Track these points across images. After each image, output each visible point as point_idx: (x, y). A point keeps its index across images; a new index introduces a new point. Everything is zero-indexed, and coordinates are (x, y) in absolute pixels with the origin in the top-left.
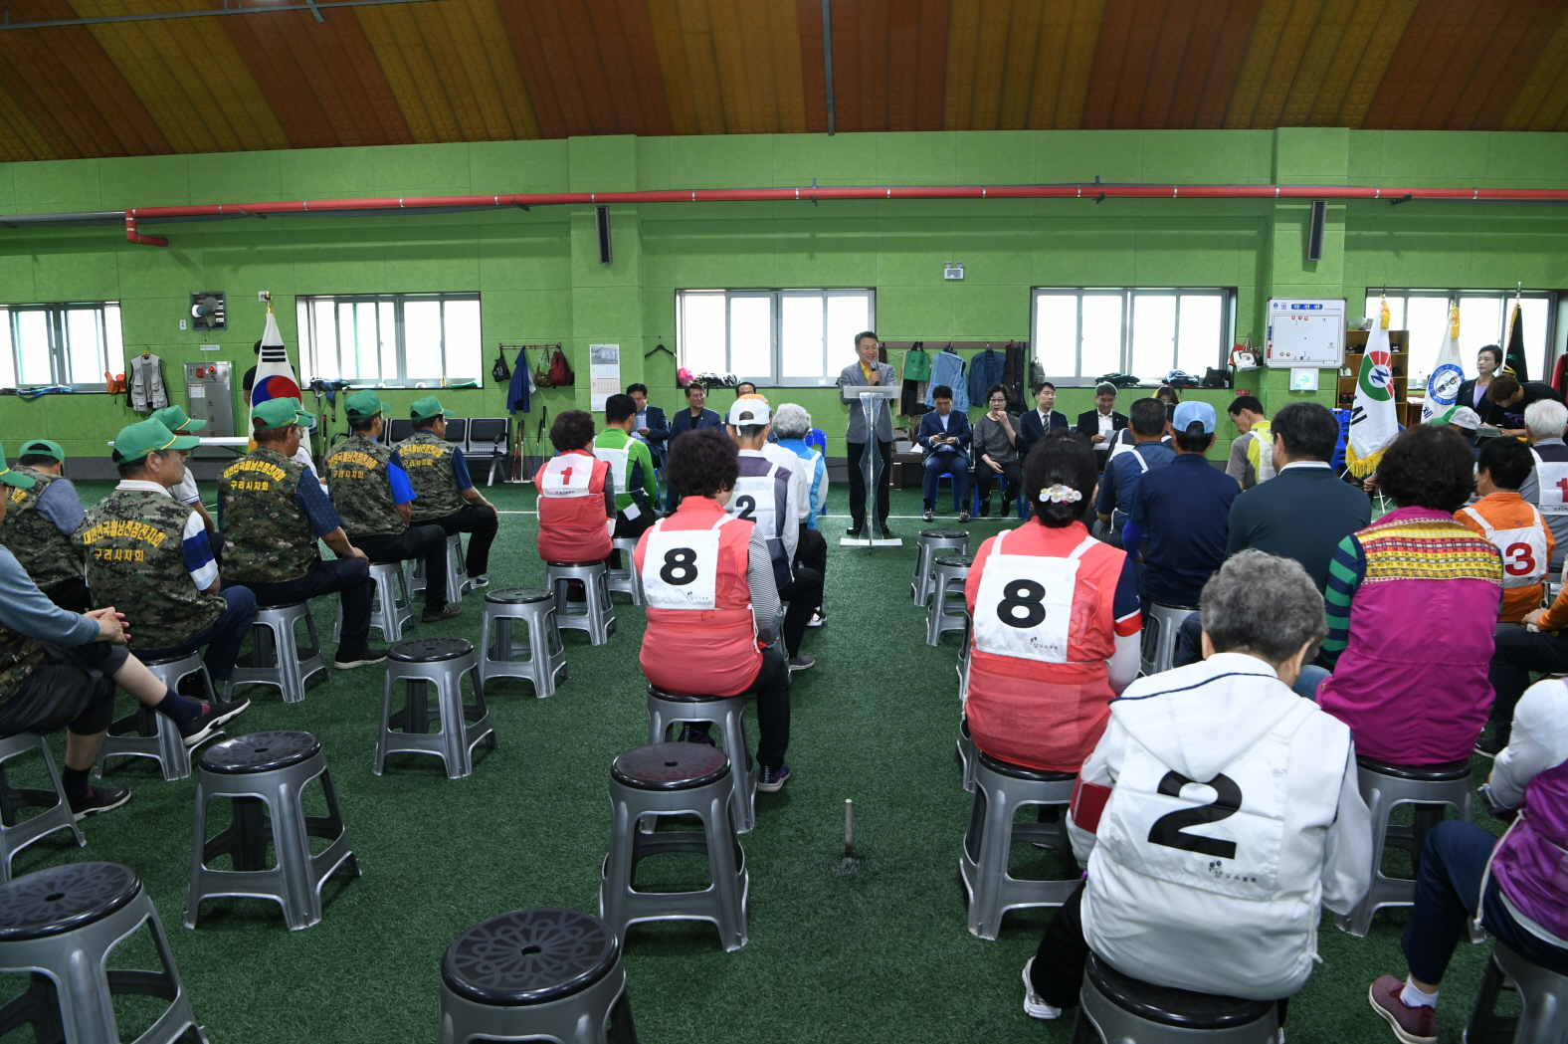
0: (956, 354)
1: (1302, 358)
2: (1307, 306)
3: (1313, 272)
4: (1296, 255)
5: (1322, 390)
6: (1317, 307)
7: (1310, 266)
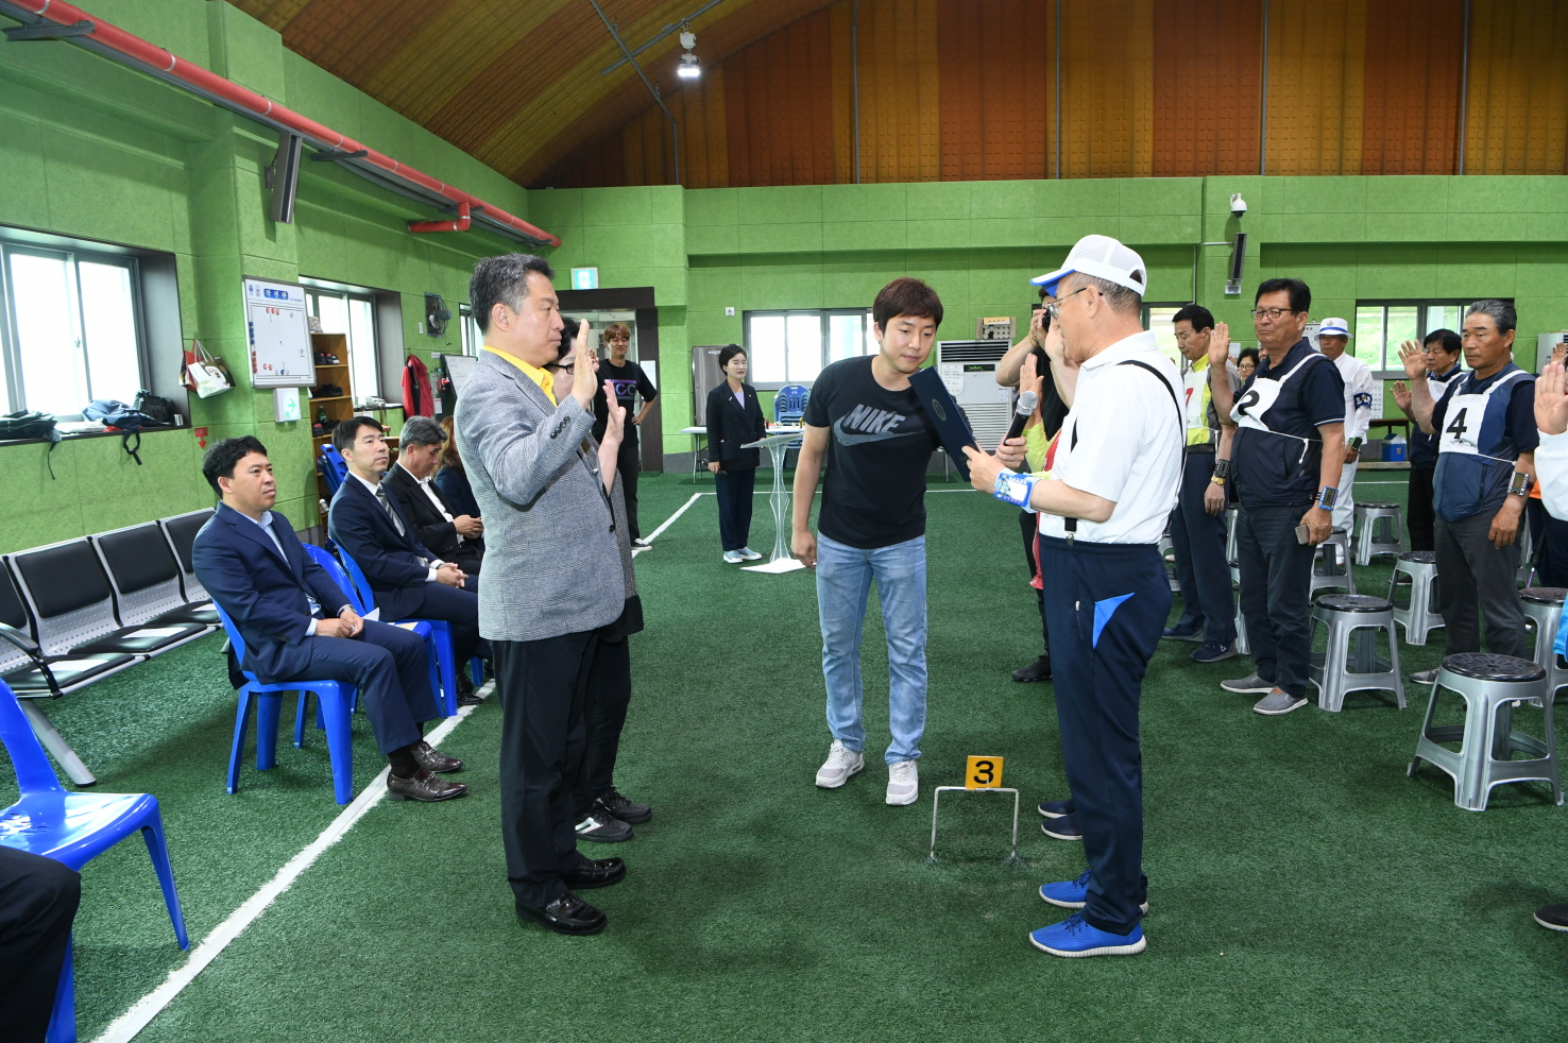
1: (282, 372)
2: (277, 294)
3: (275, 241)
4: (258, 212)
5: (303, 418)
6: (284, 295)
7: (271, 232)
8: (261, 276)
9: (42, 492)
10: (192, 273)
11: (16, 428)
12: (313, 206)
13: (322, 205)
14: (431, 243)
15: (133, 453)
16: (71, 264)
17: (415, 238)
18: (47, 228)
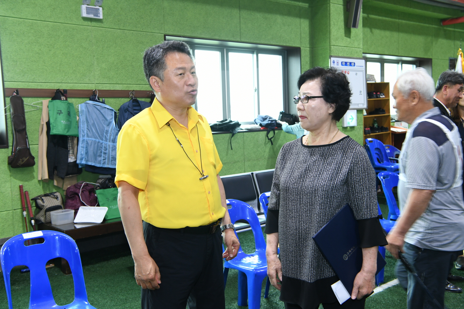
0: (103, 102)
2: (348, 64)
3: (350, 37)
4: (342, 24)
5: (357, 125)
6: (353, 64)
7: (348, 33)
8: (340, 55)
9: (227, 155)
10: (309, 56)
11: (220, 127)
12: (380, 18)
13: (385, 17)
14: (456, 30)
15: (270, 139)
16: (255, 55)
17: (445, 28)
18: (239, 40)
